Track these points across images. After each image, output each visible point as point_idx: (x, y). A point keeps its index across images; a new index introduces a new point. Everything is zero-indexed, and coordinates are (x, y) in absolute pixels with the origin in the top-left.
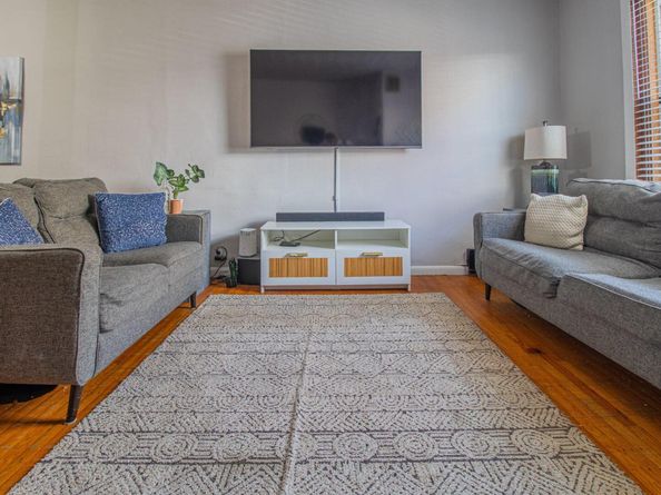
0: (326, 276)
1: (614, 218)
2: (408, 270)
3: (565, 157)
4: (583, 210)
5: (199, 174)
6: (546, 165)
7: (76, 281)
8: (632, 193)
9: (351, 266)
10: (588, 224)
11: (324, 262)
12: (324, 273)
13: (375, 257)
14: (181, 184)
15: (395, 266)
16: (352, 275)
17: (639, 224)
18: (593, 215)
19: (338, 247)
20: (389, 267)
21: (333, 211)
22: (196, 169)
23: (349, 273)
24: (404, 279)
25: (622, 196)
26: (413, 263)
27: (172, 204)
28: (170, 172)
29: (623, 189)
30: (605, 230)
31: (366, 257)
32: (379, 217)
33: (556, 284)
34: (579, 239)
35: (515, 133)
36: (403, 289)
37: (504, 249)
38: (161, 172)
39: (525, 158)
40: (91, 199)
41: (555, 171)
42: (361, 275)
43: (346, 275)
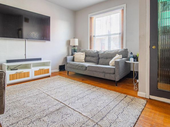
0: (29, 77)
1: (89, 56)
2: (50, 72)
3: (78, 45)
4: (84, 55)
6: (74, 46)
7: (3, 81)
8: (92, 52)
9: (36, 73)
10: (85, 57)
11: (28, 73)
12: (28, 76)
13: (43, 70)
15: (48, 71)
16: (37, 75)
17: (93, 57)
18: (86, 56)
19: (32, 68)
20: (46, 72)
21: (25, 58)
23: (36, 75)
24: (50, 74)
25: (90, 52)
26: (52, 70)
29: (90, 51)
30: (88, 58)
31: (40, 70)
32: (40, 59)
33: (86, 68)
34: (84, 60)
35: (68, 39)
36: (49, 76)
37: (73, 63)
39: (70, 45)
41: (76, 48)
42: (39, 75)
43: (35, 75)
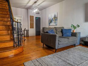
5: (78, 26)
14: (75, 28)
22: (78, 25)
27: (73, 31)
28: (74, 26)
38: (72, 26)
40: (62, 29)
